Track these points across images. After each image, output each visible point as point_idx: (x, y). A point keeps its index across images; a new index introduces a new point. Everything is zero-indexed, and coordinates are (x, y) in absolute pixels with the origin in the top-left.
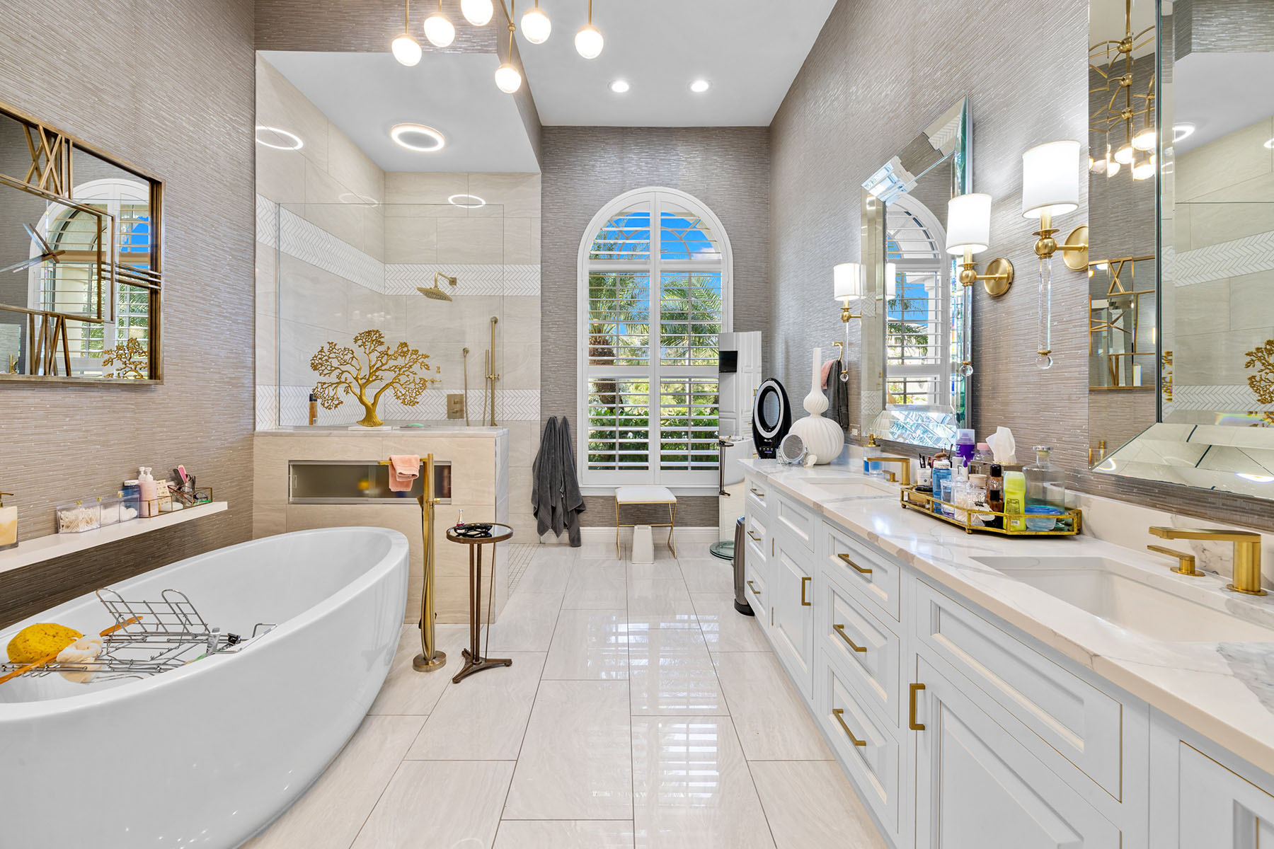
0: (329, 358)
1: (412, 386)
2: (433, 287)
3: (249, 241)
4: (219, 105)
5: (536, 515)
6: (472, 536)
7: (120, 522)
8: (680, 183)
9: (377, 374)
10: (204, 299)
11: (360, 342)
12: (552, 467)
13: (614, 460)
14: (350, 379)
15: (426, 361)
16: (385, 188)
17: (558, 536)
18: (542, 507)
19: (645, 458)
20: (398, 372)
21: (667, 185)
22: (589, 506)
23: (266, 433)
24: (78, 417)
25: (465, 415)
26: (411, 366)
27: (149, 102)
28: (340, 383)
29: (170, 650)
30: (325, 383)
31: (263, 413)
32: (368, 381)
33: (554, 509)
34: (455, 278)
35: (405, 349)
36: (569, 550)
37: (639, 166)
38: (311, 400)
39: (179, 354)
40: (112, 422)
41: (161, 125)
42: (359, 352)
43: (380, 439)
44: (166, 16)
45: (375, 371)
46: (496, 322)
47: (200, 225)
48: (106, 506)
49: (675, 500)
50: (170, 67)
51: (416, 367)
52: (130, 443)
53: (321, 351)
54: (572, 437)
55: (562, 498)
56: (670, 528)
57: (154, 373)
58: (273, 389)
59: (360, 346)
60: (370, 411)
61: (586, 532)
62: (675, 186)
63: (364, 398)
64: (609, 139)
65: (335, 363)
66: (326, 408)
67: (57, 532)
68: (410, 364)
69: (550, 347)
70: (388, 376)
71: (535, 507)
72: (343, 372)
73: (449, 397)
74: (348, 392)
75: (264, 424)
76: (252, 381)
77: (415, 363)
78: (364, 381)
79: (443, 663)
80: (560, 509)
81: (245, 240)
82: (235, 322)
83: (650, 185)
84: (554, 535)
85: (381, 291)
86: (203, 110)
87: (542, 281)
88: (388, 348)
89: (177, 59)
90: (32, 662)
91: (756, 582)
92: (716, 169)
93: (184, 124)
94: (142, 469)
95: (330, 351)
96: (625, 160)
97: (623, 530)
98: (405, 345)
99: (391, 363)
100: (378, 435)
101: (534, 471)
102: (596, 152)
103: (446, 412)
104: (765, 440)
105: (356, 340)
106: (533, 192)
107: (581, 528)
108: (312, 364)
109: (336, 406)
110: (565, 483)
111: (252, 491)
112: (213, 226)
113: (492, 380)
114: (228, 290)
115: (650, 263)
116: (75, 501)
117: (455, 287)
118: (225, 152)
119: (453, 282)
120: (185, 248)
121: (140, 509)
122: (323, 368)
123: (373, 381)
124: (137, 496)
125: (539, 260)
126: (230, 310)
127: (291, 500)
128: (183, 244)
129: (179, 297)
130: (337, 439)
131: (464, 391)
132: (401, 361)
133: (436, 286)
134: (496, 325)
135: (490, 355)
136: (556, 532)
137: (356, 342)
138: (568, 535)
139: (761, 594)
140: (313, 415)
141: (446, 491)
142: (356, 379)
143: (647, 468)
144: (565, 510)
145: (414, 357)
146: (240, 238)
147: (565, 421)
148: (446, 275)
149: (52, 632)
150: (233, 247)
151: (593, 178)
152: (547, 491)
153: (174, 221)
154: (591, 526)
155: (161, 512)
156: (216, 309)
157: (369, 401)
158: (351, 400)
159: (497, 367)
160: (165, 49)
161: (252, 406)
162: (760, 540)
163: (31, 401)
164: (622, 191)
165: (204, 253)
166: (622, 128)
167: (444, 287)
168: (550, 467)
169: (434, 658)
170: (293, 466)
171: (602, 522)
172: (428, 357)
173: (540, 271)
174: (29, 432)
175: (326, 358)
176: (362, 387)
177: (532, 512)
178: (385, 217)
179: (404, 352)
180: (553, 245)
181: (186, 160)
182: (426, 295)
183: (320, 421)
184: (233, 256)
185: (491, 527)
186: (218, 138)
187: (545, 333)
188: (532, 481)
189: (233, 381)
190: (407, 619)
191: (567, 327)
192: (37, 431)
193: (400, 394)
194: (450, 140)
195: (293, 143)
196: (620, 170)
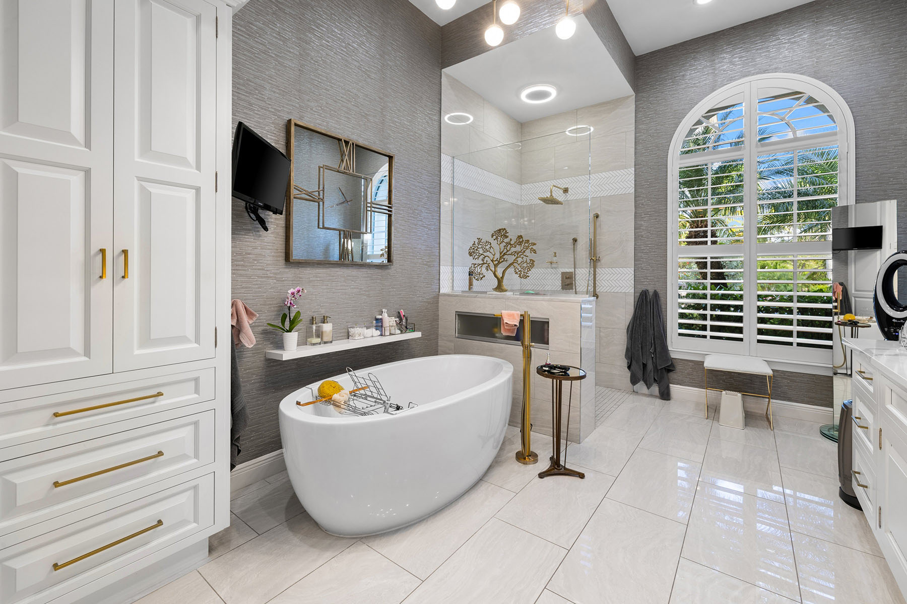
0: (478, 248)
1: (525, 265)
2: (549, 196)
3: (437, 182)
4: (422, 107)
5: (629, 367)
6: (554, 373)
7: (372, 336)
8: (781, 66)
9: (504, 257)
10: (414, 218)
11: (495, 237)
12: (643, 330)
13: (705, 330)
14: (490, 261)
15: (534, 247)
16: (522, 134)
17: (648, 388)
18: (634, 363)
19: (740, 330)
20: (516, 256)
21: (765, 72)
22: (679, 367)
23: (445, 294)
24: (357, 282)
25: (574, 287)
26: (524, 251)
27: (389, 115)
28: (484, 264)
29: (371, 406)
30: (475, 264)
31: (444, 282)
32: (499, 263)
33: (645, 366)
34: (568, 188)
35: (521, 240)
36: (659, 402)
37: (732, 63)
38: (469, 275)
39: (401, 248)
40: (371, 285)
41: (394, 125)
42: (494, 243)
43: (505, 300)
44: (397, 67)
45: (503, 256)
46: (597, 217)
47: (412, 176)
48: (368, 328)
49: (770, 373)
50: (398, 94)
51: (528, 252)
52: (379, 296)
53: (474, 244)
54: (663, 307)
55: (652, 358)
56: (767, 400)
57: (389, 260)
58: (450, 268)
59: (494, 240)
60: (500, 281)
61: (675, 389)
62: (776, 70)
63: (496, 273)
64: (699, 48)
65: (481, 252)
66: (476, 279)
67: (348, 338)
68: (524, 250)
69: (643, 233)
70: (511, 259)
71: (628, 362)
72: (485, 256)
73: (563, 274)
74: (488, 270)
75: (445, 289)
76: (438, 264)
77: (527, 249)
78: (497, 262)
79: (536, 461)
80: (650, 366)
81: (435, 181)
82: (430, 229)
83: (746, 76)
84: (645, 387)
85: (519, 203)
86: (414, 112)
87: (635, 181)
88: (511, 240)
89: (402, 88)
90: (324, 398)
91: (863, 474)
92: (830, 39)
93: (405, 122)
94: (384, 310)
95: (478, 244)
96: (717, 61)
97: (711, 393)
98: (520, 237)
99: (513, 249)
100: (502, 298)
101: (627, 333)
102: (686, 63)
103: (561, 285)
104: (894, 320)
105: (492, 236)
106: (629, 111)
107: (671, 385)
108: (469, 252)
109: (481, 279)
110: (655, 345)
111: (438, 328)
112: (419, 176)
113: (595, 261)
114: (426, 211)
115: (745, 149)
116: (356, 324)
117: (567, 194)
118: (426, 133)
119: (566, 191)
120: (405, 190)
121: (382, 331)
122: (475, 254)
123: (502, 262)
124: (380, 324)
125: (633, 164)
126: (427, 223)
127: (457, 336)
128: (404, 188)
129: (402, 217)
130: (480, 299)
131: (573, 270)
132: (518, 248)
133: (551, 195)
134: (598, 219)
135: (593, 242)
136: (647, 385)
137: (492, 237)
138: (658, 389)
139: (868, 489)
140: (471, 284)
141: (546, 340)
142: (492, 261)
143: (741, 340)
144: (655, 367)
145: (527, 245)
146: (432, 180)
147: (656, 294)
148: (561, 187)
149: (333, 385)
150: (429, 186)
151: (683, 86)
152: (638, 350)
153: (400, 176)
154: (680, 385)
155: (391, 334)
156: (420, 223)
157: (500, 275)
158: (489, 275)
159: (598, 252)
160: (397, 85)
161: (438, 278)
162: (867, 428)
163: (339, 273)
164: (713, 90)
165: (415, 192)
166: (714, 34)
167: (558, 195)
168: (642, 331)
169: (530, 456)
170: (458, 315)
171: (691, 383)
172: (535, 244)
173: (633, 173)
174: (339, 288)
175: (476, 248)
176: (496, 266)
177: (626, 365)
178: (521, 153)
179: (520, 242)
180: (645, 150)
181: (406, 142)
182: (544, 202)
183: (475, 288)
184: (428, 191)
185: (569, 369)
186: (422, 126)
187: (639, 223)
188: (626, 340)
189: (429, 264)
190: (511, 423)
191: (658, 216)
192: (341, 288)
193: (518, 271)
194: (560, 90)
195: (468, 119)
196: (710, 72)
